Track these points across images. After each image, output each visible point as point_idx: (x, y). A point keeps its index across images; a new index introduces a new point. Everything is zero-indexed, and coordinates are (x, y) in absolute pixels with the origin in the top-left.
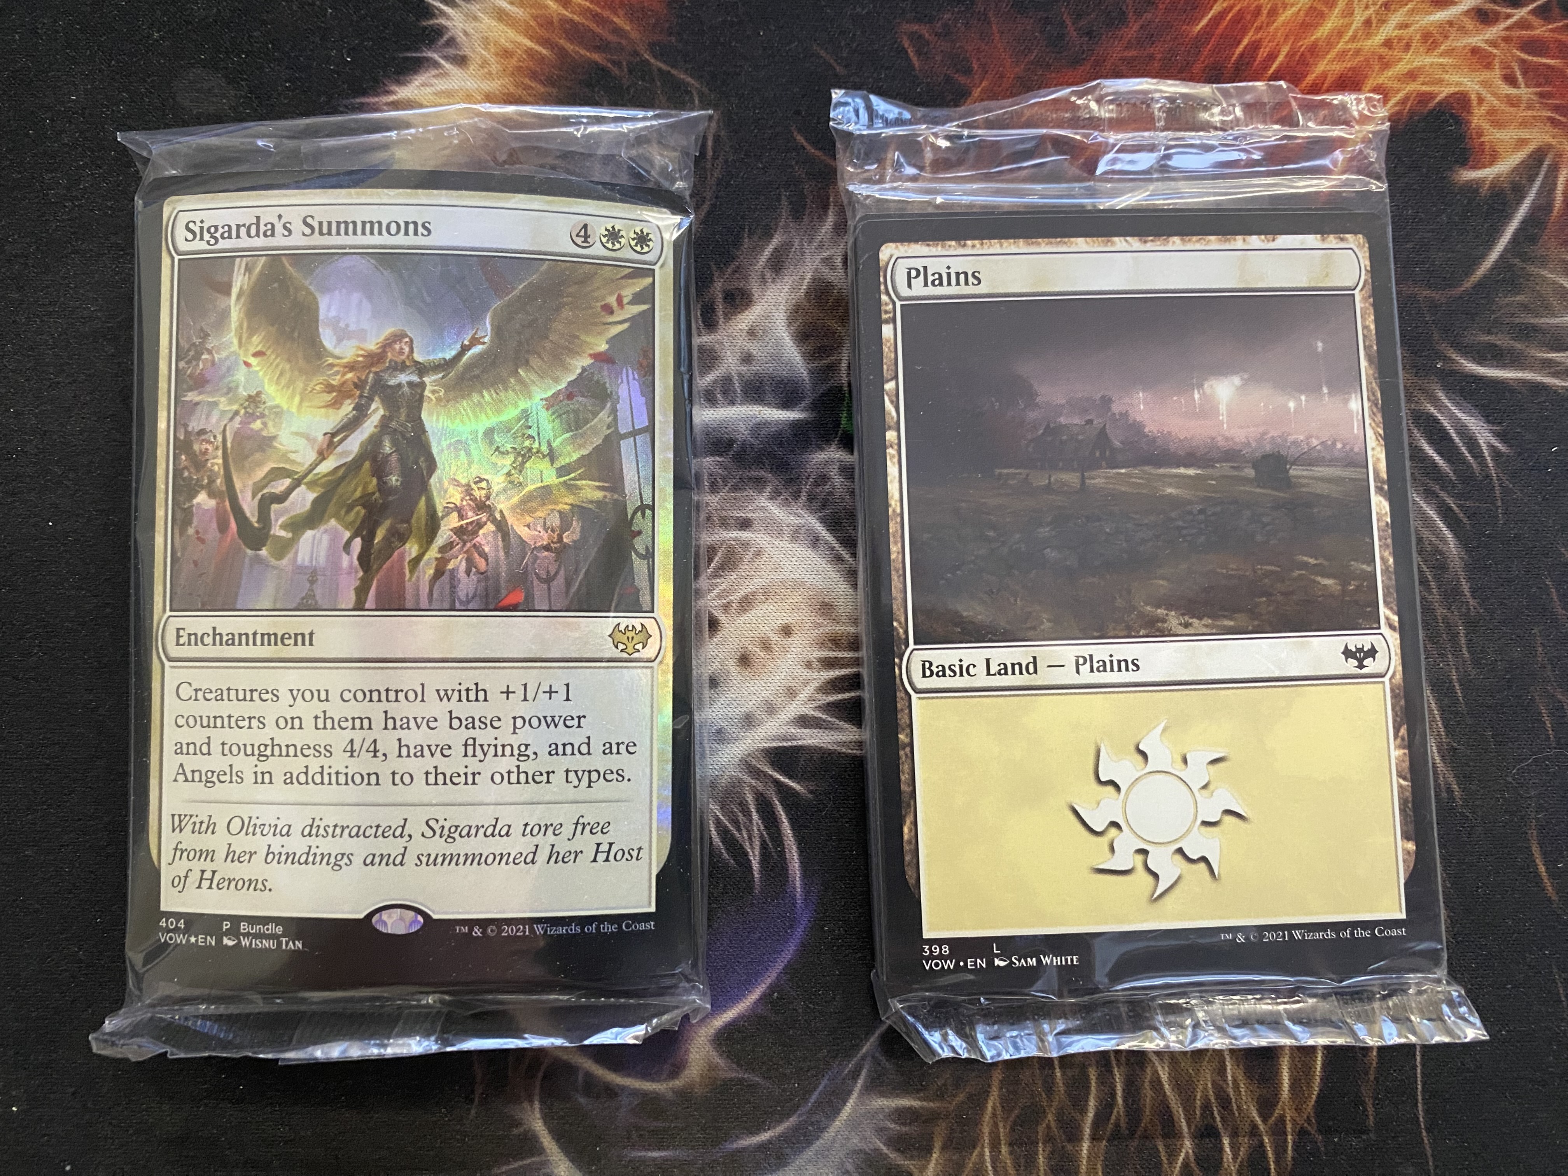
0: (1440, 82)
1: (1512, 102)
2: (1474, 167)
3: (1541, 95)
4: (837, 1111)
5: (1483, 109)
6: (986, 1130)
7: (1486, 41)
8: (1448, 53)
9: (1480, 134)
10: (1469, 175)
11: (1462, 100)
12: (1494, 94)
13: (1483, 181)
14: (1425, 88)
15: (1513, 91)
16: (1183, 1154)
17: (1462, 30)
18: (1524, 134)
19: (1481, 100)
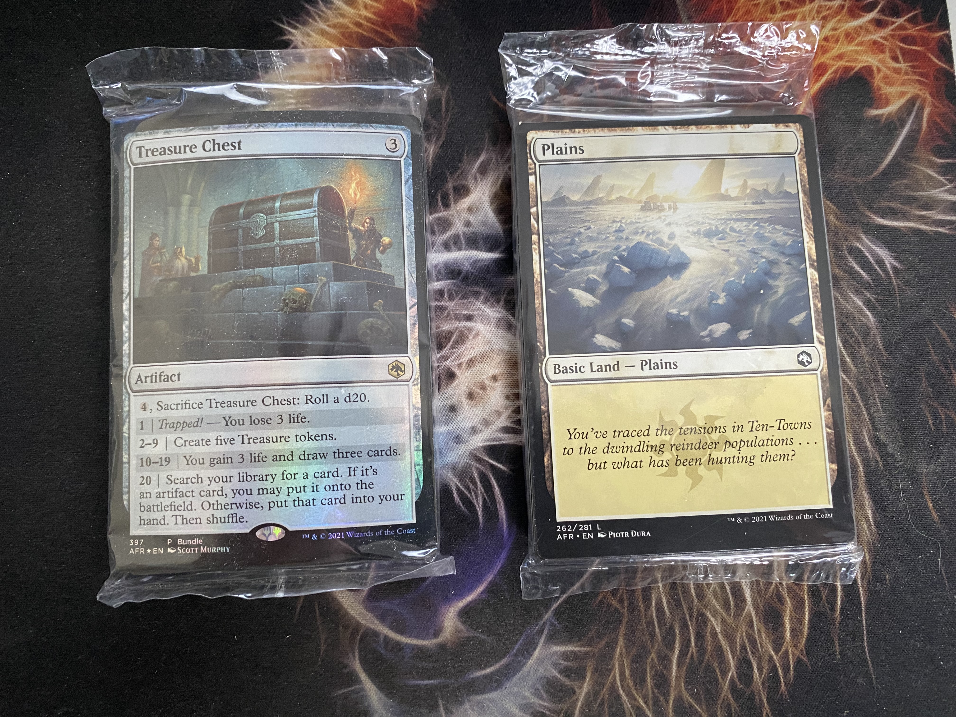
0: (856, 60)
1: (897, 71)
2: (877, 108)
3: (913, 67)
4: (530, 654)
5: (881, 74)
6: (617, 663)
7: (881, 37)
8: (861, 44)
9: (879, 89)
10: (874, 112)
11: (868, 70)
12: (887, 67)
13: (882, 115)
14: (848, 64)
15: (897, 65)
16: (730, 674)
17: (868, 31)
18: (903, 89)
19: (879, 70)
